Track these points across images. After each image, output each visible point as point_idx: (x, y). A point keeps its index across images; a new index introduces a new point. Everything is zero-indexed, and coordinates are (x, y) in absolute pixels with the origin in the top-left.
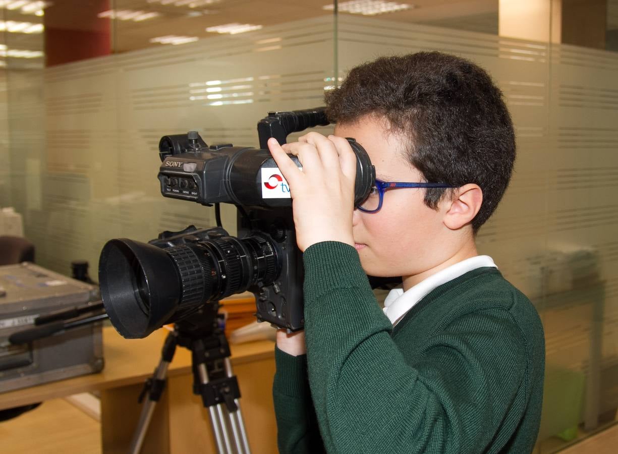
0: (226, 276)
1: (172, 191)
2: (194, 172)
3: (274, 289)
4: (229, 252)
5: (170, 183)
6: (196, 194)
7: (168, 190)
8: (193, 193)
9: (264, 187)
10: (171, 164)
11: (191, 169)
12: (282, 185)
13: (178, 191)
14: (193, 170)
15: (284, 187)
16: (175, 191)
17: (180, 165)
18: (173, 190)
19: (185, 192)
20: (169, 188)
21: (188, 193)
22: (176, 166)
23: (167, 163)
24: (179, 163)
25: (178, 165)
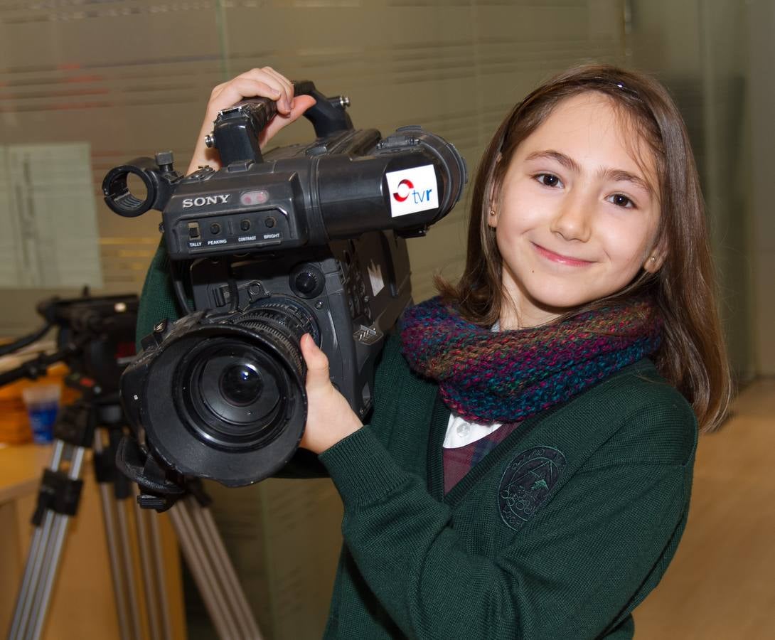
1: (205, 244)
6: (277, 235)
7: (193, 245)
8: (266, 237)
9: (393, 200)
10: (200, 202)
11: (259, 199)
12: (414, 194)
13: (224, 241)
15: (417, 195)
16: (215, 242)
17: (225, 198)
18: (209, 243)
19: (244, 239)
20: (196, 242)
21: (253, 238)
22: (215, 202)
23: (184, 202)
24: (222, 197)
25: (219, 200)
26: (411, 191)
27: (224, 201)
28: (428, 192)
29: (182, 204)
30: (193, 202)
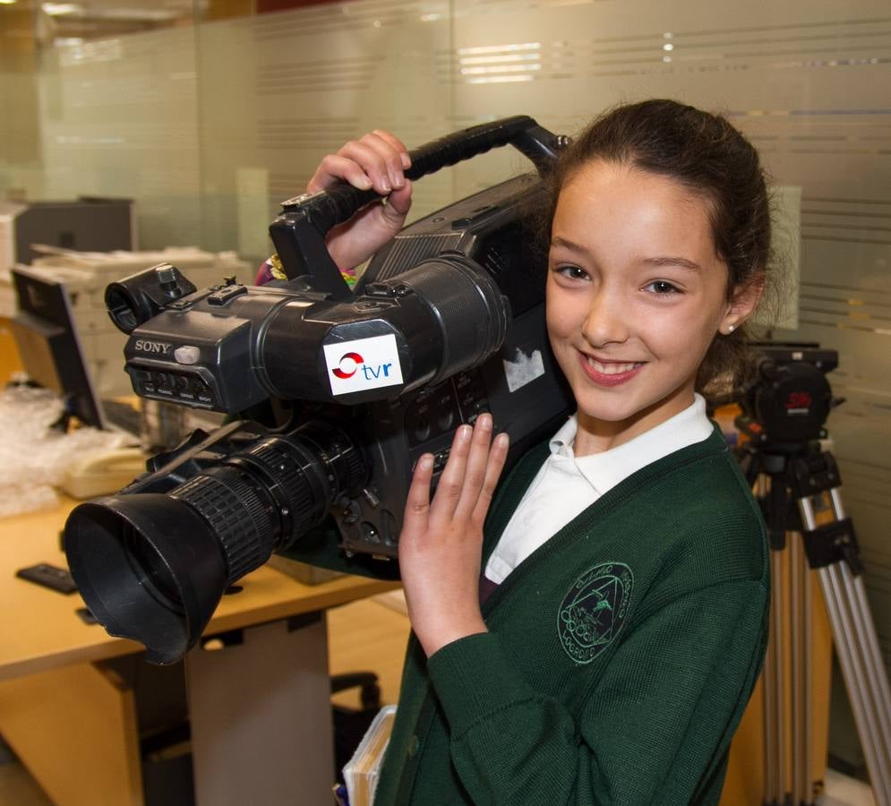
0: (289, 510)
1: (157, 392)
2: (198, 364)
3: (369, 501)
4: (282, 467)
5: (150, 379)
6: (209, 400)
7: (148, 389)
8: (201, 398)
9: (332, 377)
10: (148, 346)
11: (189, 357)
12: (365, 369)
13: (169, 393)
14: (195, 361)
15: (368, 371)
16: (165, 392)
17: (165, 349)
18: (159, 390)
19: (184, 395)
20: (150, 387)
21: (191, 397)
22: (158, 350)
23: (138, 344)
24: (163, 345)
25: (162, 349)
26: (360, 366)
27: (165, 352)
28: (386, 368)
29: (135, 345)
30: (143, 345)
